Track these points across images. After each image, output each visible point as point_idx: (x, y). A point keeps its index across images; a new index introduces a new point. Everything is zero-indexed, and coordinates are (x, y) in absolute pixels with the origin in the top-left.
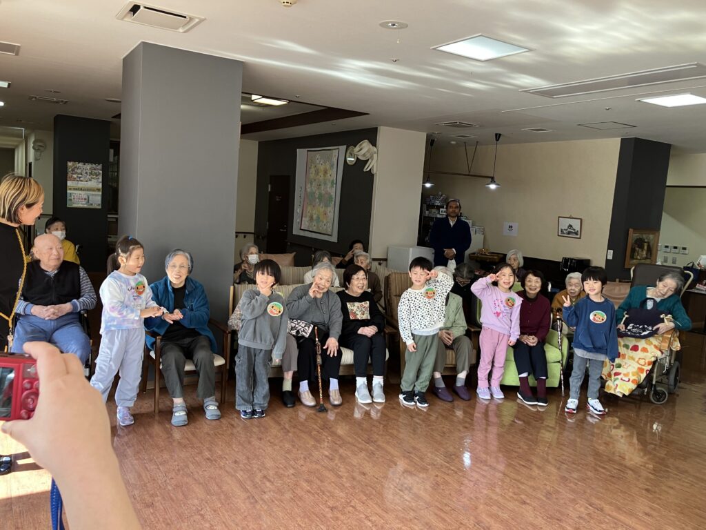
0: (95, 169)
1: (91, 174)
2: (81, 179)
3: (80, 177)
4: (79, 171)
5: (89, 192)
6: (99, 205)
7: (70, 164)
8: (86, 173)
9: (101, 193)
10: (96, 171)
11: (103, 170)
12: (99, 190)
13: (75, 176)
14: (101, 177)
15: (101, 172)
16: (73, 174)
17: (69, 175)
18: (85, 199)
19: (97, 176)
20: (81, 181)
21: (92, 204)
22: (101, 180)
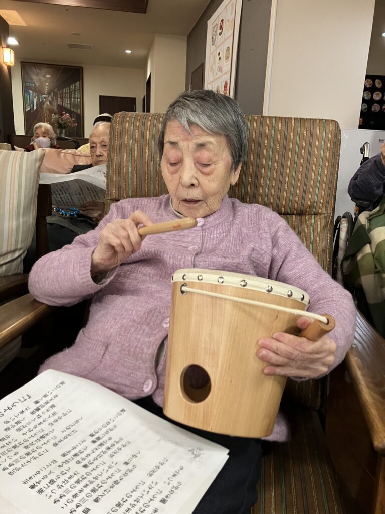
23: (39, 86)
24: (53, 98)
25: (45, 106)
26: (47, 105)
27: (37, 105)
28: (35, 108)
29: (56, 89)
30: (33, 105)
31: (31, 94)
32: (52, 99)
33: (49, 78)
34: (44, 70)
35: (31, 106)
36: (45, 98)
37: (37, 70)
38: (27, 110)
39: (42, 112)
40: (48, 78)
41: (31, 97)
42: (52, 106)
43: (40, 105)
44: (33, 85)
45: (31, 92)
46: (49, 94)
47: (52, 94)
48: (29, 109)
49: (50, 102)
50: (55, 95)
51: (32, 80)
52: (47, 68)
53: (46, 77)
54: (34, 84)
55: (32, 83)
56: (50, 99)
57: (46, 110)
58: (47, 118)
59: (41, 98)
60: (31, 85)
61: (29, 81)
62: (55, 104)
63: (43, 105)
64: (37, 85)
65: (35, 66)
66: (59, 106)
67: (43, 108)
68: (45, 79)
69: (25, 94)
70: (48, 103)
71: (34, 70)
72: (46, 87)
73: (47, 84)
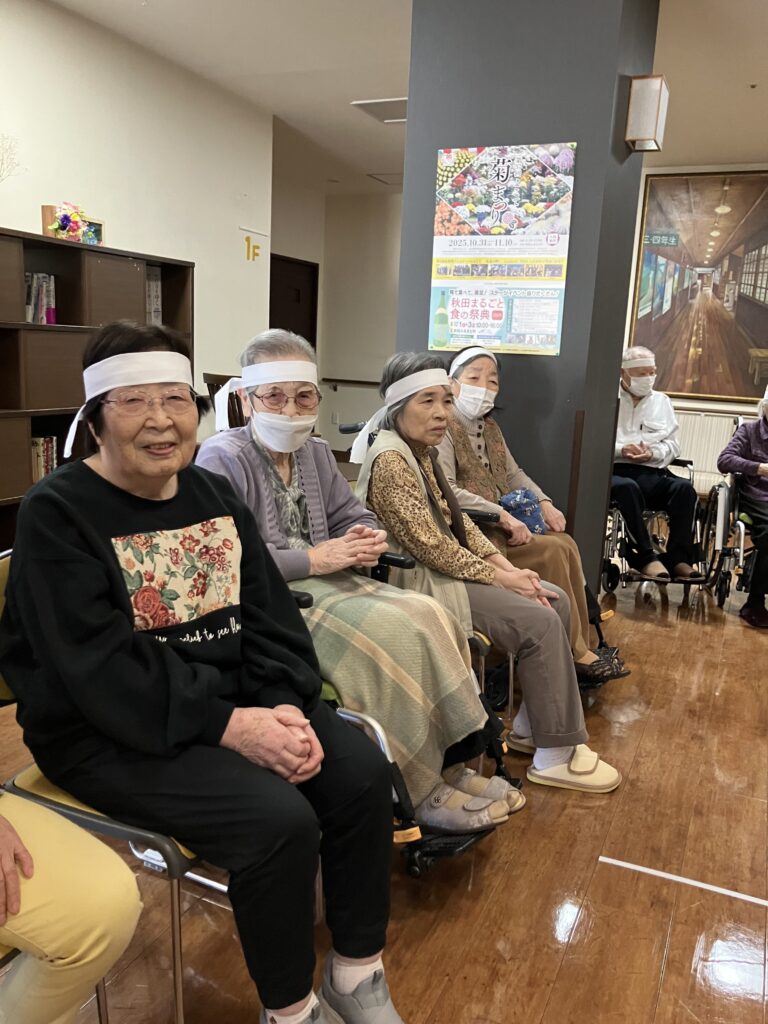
0: (544, 172)
1: (528, 195)
2: (487, 222)
3: (481, 217)
4: (478, 188)
5: (512, 283)
6: (550, 337)
7: (447, 160)
8: (508, 192)
9: (560, 284)
10: (549, 180)
11: (575, 171)
12: (553, 269)
13: (463, 211)
14: (565, 206)
15: (569, 181)
16: (455, 202)
17: (442, 210)
18: (497, 315)
19: (551, 200)
20: (485, 232)
21: (520, 337)
22: (565, 222)
23: (689, 241)
24: (727, 273)
25: (696, 302)
26: (705, 297)
27: (674, 298)
28: (667, 307)
29: (742, 247)
30: (662, 298)
31: (662, 268)
32: (725, 279)
33: (726, 215)
34: (713, 193)
35: (657, 300)
36: (701, 276)
37: (692, 194)
38: (641, 314)
39: (687, 317)
40: (721, 216)
41: (659, 275)
42: (721, 299)
43: (683, 297)
44: (673, 240)
45: (661, 260)
46: (716, 263)
47: (726, 263)
48: (648, 310)
49: (715, 288)
50: (736, 265)
51: (670, 225)
52: (724, 183)
53: (716, 214)
54: (677, 237)
55: (669, 235)
56: (716, 278)
57: (698, 312)
58: (697, 336)
59: (690, 278)
60: (664, 240)
61: (664, 229)
62: (730, 293)
63: (693, 297)
64: (684, 238)
65: (687, 182)
66: (742, 298)
67: (691, 305)
68: (713, 220)
69: (644, 269)
70: (709, 291)
71: (684, 196)
72: (712, 243)
73: (715, 234)
